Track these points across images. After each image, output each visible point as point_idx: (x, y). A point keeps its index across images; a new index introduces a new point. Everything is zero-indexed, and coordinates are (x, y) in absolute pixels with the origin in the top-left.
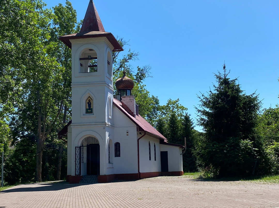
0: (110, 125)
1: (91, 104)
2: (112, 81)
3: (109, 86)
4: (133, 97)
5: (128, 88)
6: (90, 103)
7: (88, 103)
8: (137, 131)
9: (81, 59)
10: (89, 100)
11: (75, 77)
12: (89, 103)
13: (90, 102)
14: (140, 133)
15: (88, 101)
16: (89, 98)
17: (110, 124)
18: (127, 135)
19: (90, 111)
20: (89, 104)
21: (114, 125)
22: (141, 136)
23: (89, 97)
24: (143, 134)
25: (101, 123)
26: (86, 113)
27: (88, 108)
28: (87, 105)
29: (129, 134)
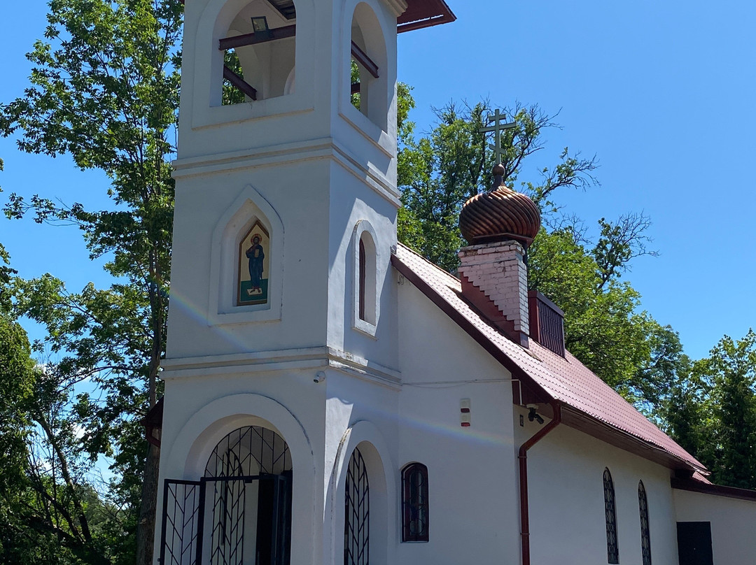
0: (364, 368)
1: (262, 256)
2: (389, 157)
3: (365, 170)
4: (512, 247)
5: (513, 232)
6: (257, 251)
7: (250, 254)
8: (516, 401)
9: (224, 44)
10: (256, 239)
11: (193, 129)
12: (254, 253)
13: (260, 248)
14: (532, 415)
15: (248, 245)
16: (257, 230)
17: (365, 363)
18: (463, 424)
19: (256, 292)
20: (255, 256)
21: (395, 375)
22: (537, 427)
23: (258, 223)
24: (547, 421)
25: (304, 352)
26: (239, 304)
27: (246, 277)
28: (245, 261)
29: (471, 417)
